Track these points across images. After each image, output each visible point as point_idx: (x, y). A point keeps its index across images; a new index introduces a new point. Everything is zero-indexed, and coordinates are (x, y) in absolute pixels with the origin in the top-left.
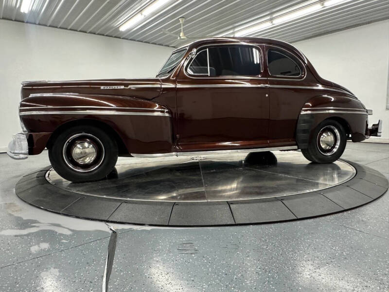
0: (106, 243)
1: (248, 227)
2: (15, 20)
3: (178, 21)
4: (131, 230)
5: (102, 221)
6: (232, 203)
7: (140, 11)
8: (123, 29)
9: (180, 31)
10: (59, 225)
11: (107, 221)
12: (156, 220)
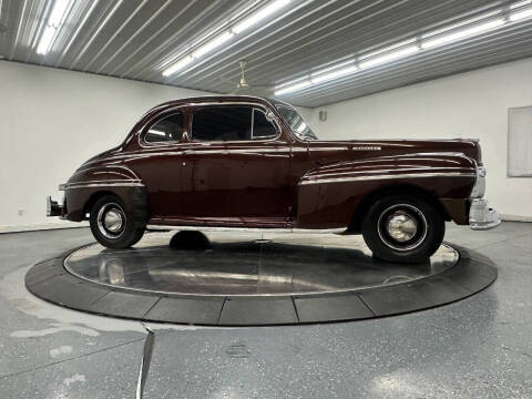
0: (141, 346)
1: (314, 326)
2: (29, 63)
3: (237, 64)
4: (171, 330)
5: (136, 319)
6: (297, 297)
7: (190, 53)
8: (167, 73)
9: (240, 78)
10: (83, 326)
11: (142, 320)
12: (203, 318)
